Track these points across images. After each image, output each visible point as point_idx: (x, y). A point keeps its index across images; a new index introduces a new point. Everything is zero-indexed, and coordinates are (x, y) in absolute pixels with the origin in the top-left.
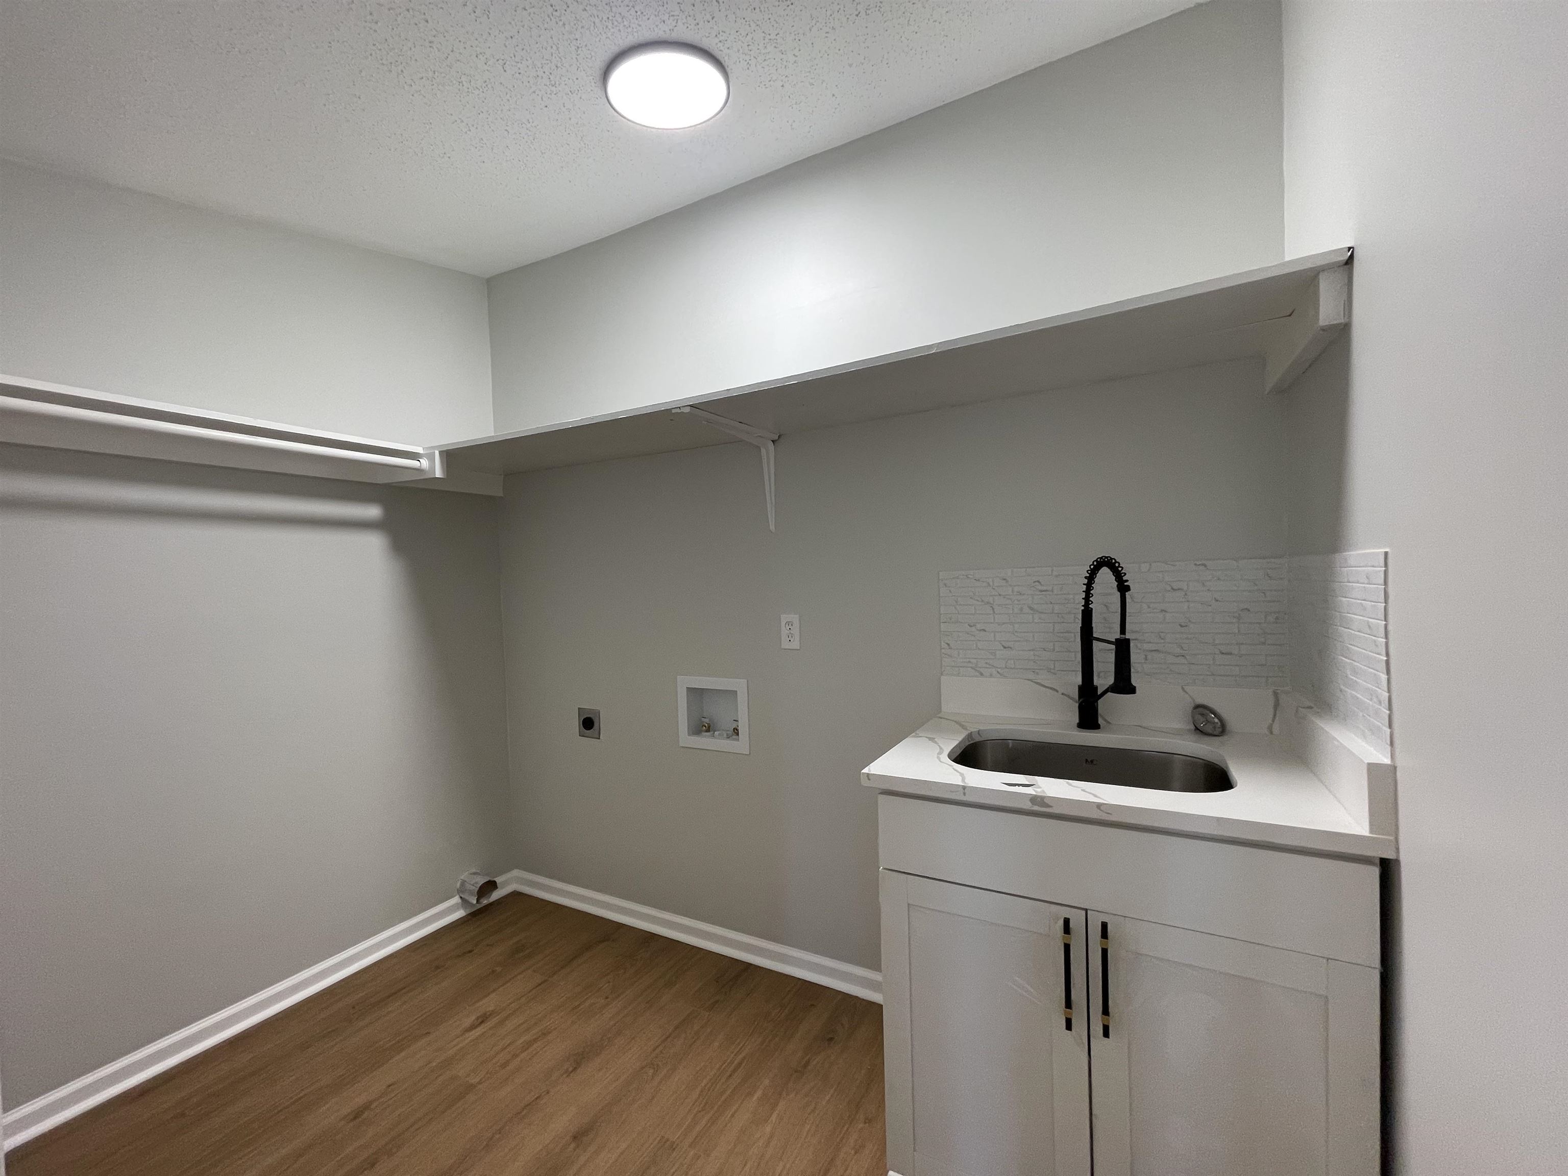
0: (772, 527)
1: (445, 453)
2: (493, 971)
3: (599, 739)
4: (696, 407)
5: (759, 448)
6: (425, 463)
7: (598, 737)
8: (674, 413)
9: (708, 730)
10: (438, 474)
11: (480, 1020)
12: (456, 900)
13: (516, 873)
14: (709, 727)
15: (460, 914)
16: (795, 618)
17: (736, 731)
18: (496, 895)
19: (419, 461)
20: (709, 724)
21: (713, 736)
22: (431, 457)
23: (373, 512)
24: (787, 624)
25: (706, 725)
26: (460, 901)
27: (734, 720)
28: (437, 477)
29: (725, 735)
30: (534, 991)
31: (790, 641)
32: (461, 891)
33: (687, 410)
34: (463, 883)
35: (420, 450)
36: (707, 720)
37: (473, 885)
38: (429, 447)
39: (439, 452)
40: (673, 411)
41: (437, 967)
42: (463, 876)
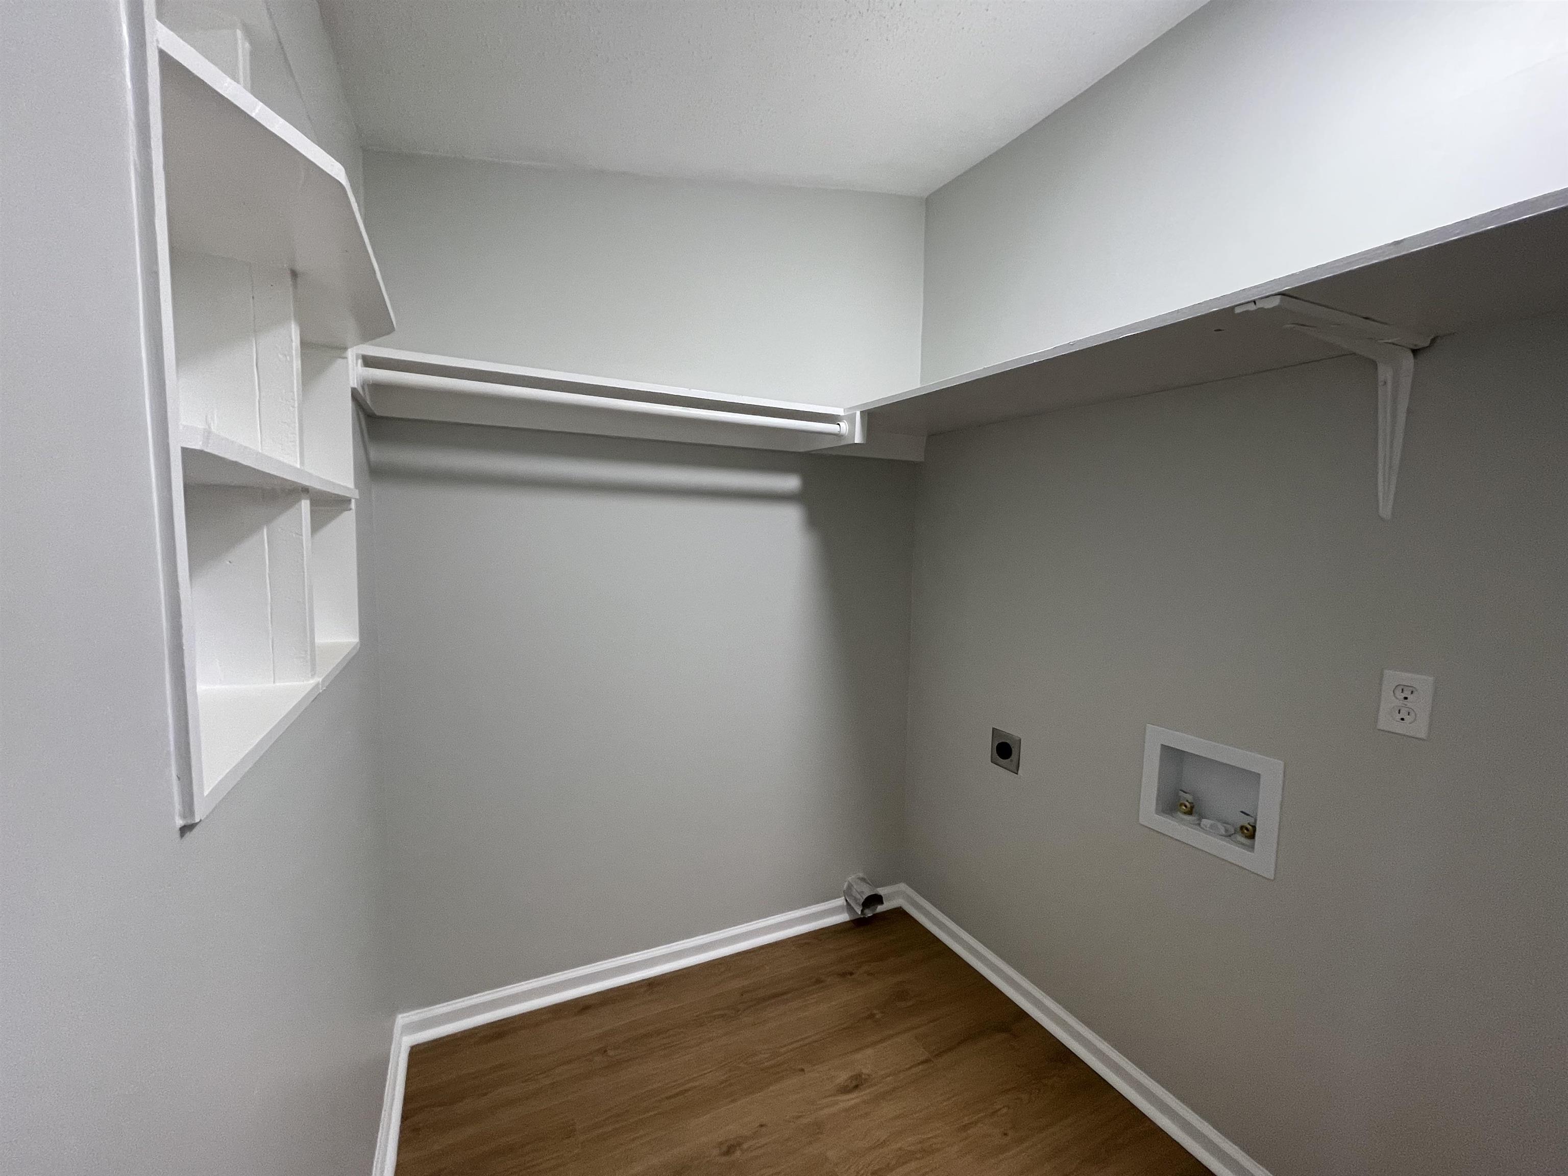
0: (1386, 510)
1: (866, 414)
2: (872, 1016)
3: (1017, 774)
4: (1291, 294)
5: (1374, 364)
6: (845, 428)
7: (1014, 769)
8: (1239, 314)
9: (1190, 813)
10: (858, 439)
11: (854, 1083)
12: (841, 901)
13: (903, 886)
14: (1192, 808)
15: (844, 917)
16: (1424, 682)
17: (1249, 832)
18: (880, 909)
19: (839, 424)
20: (1192, 803)
21: (1199, 824)
22: (851, 419)
23: (791, 483)
24: (1400, 688)
25: (1187, 804)
26: (845, 903)
27: (1242, 812)
28: (856, 442)
29: (1223, 831)
30: (914, 1070)
31: (1403, 719)
32: (848, 893)
33: (1276, 302)
34: (850, 887)
35: (839, 412)
36: (1189, 797)
37: (859, 894)
38: (850, 408)
39: (861, 412)
40: (1238, 310)
41: (818, 981)
42: (850, 878)
